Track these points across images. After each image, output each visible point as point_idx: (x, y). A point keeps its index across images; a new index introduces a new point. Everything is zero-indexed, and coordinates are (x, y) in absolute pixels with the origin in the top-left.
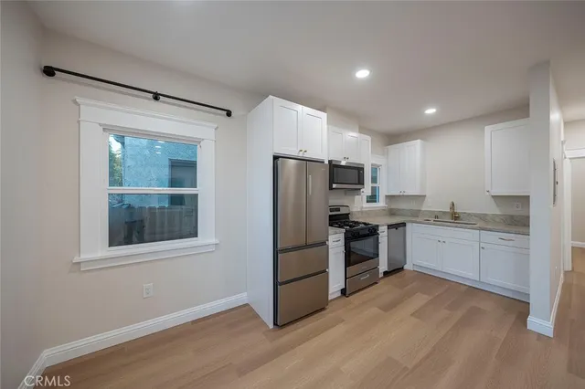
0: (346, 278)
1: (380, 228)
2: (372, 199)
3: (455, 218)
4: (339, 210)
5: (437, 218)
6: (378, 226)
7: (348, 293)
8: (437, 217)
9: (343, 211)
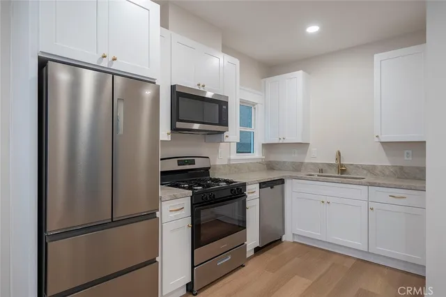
0: (193, 267)
1: (248, 187)
2: (244, 147)
3: (341, 171)
4: (193, 162)
5: (322, 173)
6: (244, 185)
7: (195, 289)
8: (321, 171)
9: (199, 164)
